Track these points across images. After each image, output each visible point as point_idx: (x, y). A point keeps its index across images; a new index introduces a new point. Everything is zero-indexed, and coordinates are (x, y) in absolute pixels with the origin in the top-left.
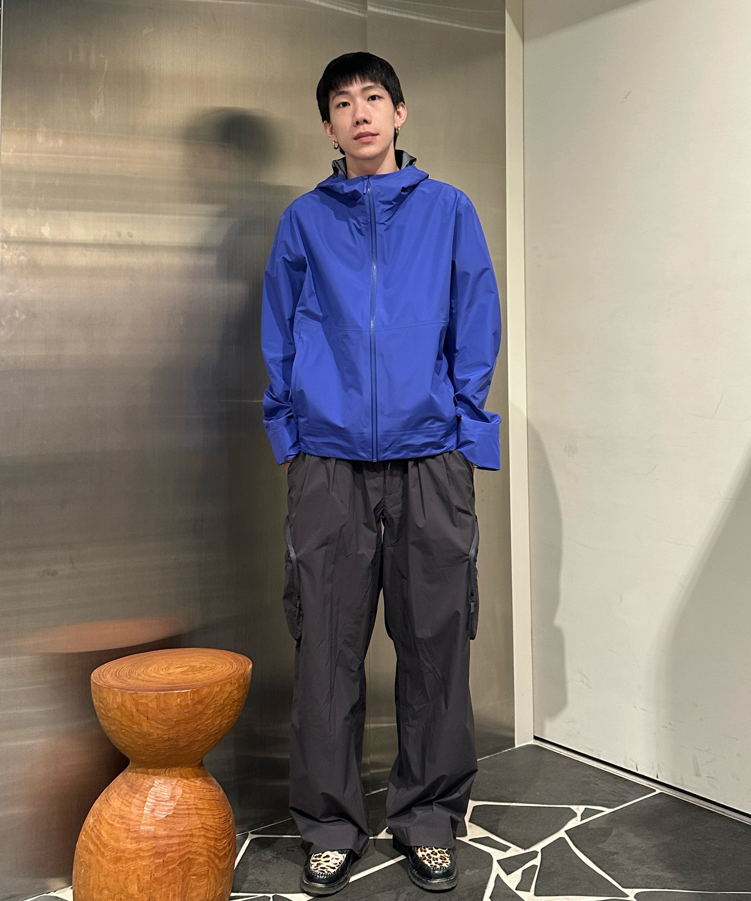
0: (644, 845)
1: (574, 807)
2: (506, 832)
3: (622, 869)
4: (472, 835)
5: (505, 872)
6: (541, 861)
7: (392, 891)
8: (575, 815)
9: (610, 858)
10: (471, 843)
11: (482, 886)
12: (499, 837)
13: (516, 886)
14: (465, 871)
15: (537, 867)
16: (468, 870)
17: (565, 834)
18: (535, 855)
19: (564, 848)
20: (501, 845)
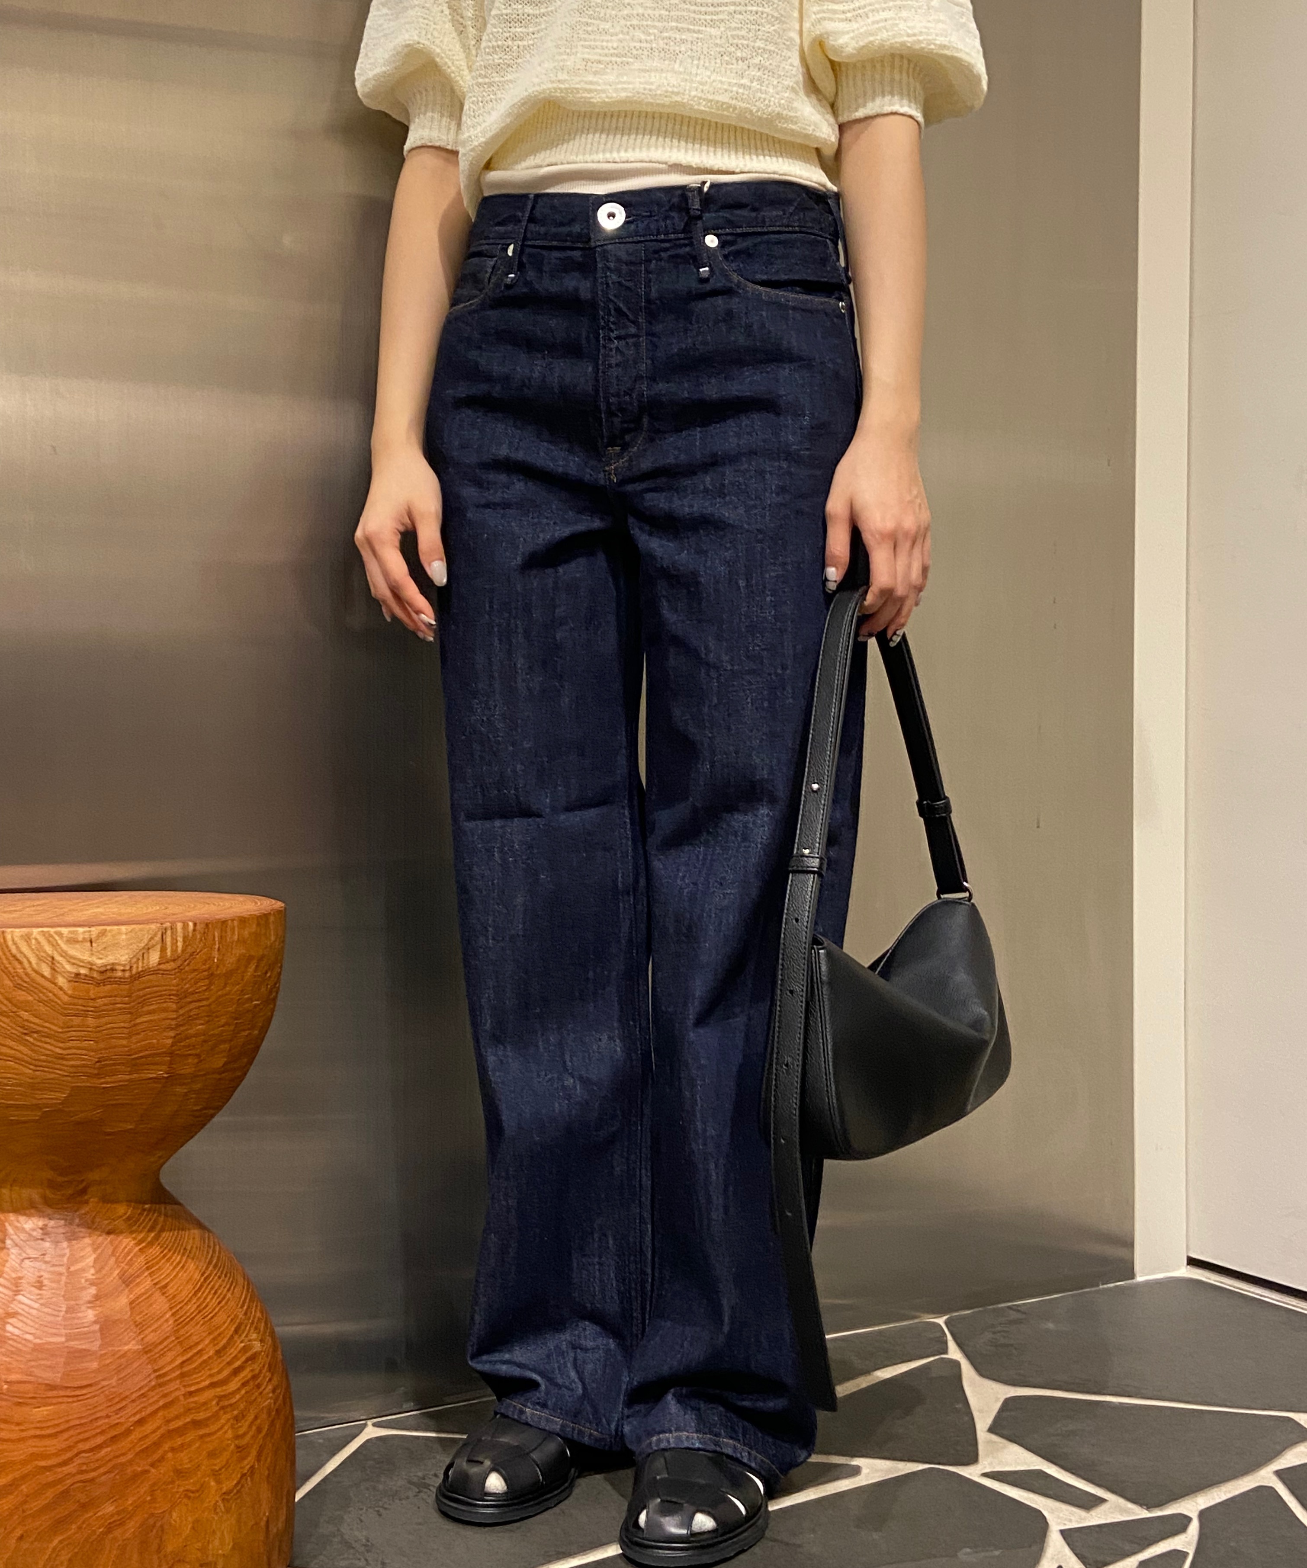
1: (1300, 1417)
2: (1094, 1463)
4: (991, 1464)
5: (1085, 1564)
6: (1199, 1543)
10: (988, 1483)
12: (1072, 1473)
14: (958, 1550)
15: (1186, 1558)
16: (966, 1550)
17: (1275, 1478)
18: (1181, 1526)
19: (1272, 1514)
20: (1078, 1492)
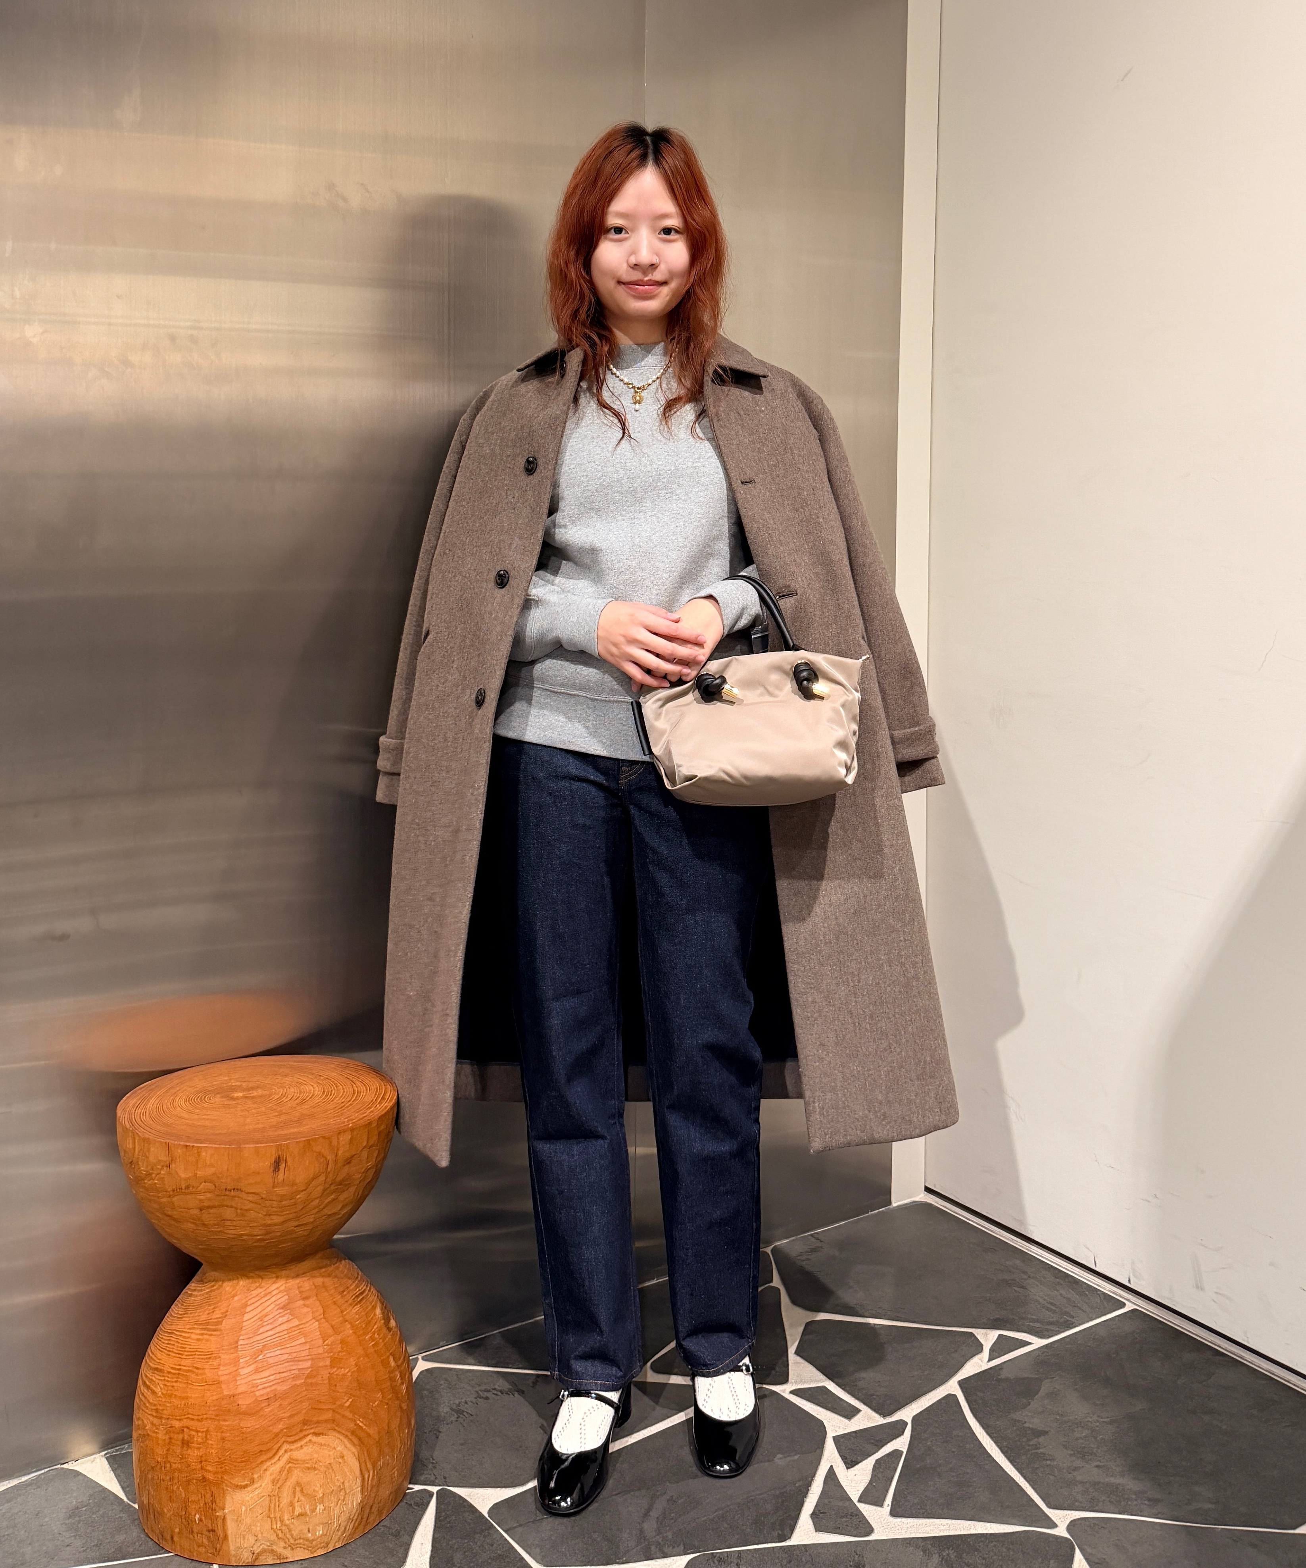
0: (1095, 1418)
2: (857, 1379)
3: (1050, 1465)
4: (796, 1383)
5: (845, 1463)
6: (911, 1442)
7: (644, 1491)
8: (979, 1348)
9: (1031, 1443)
11: (800, 1490)
12: (843, 1389)
13: (860, 1492)
14: (775, 1456)
15: (901, 1456)
16: (780, 1456)
17: (958, 1387)
18: (901, 1430)
19: (953, 1418)
20: (845, 1404)
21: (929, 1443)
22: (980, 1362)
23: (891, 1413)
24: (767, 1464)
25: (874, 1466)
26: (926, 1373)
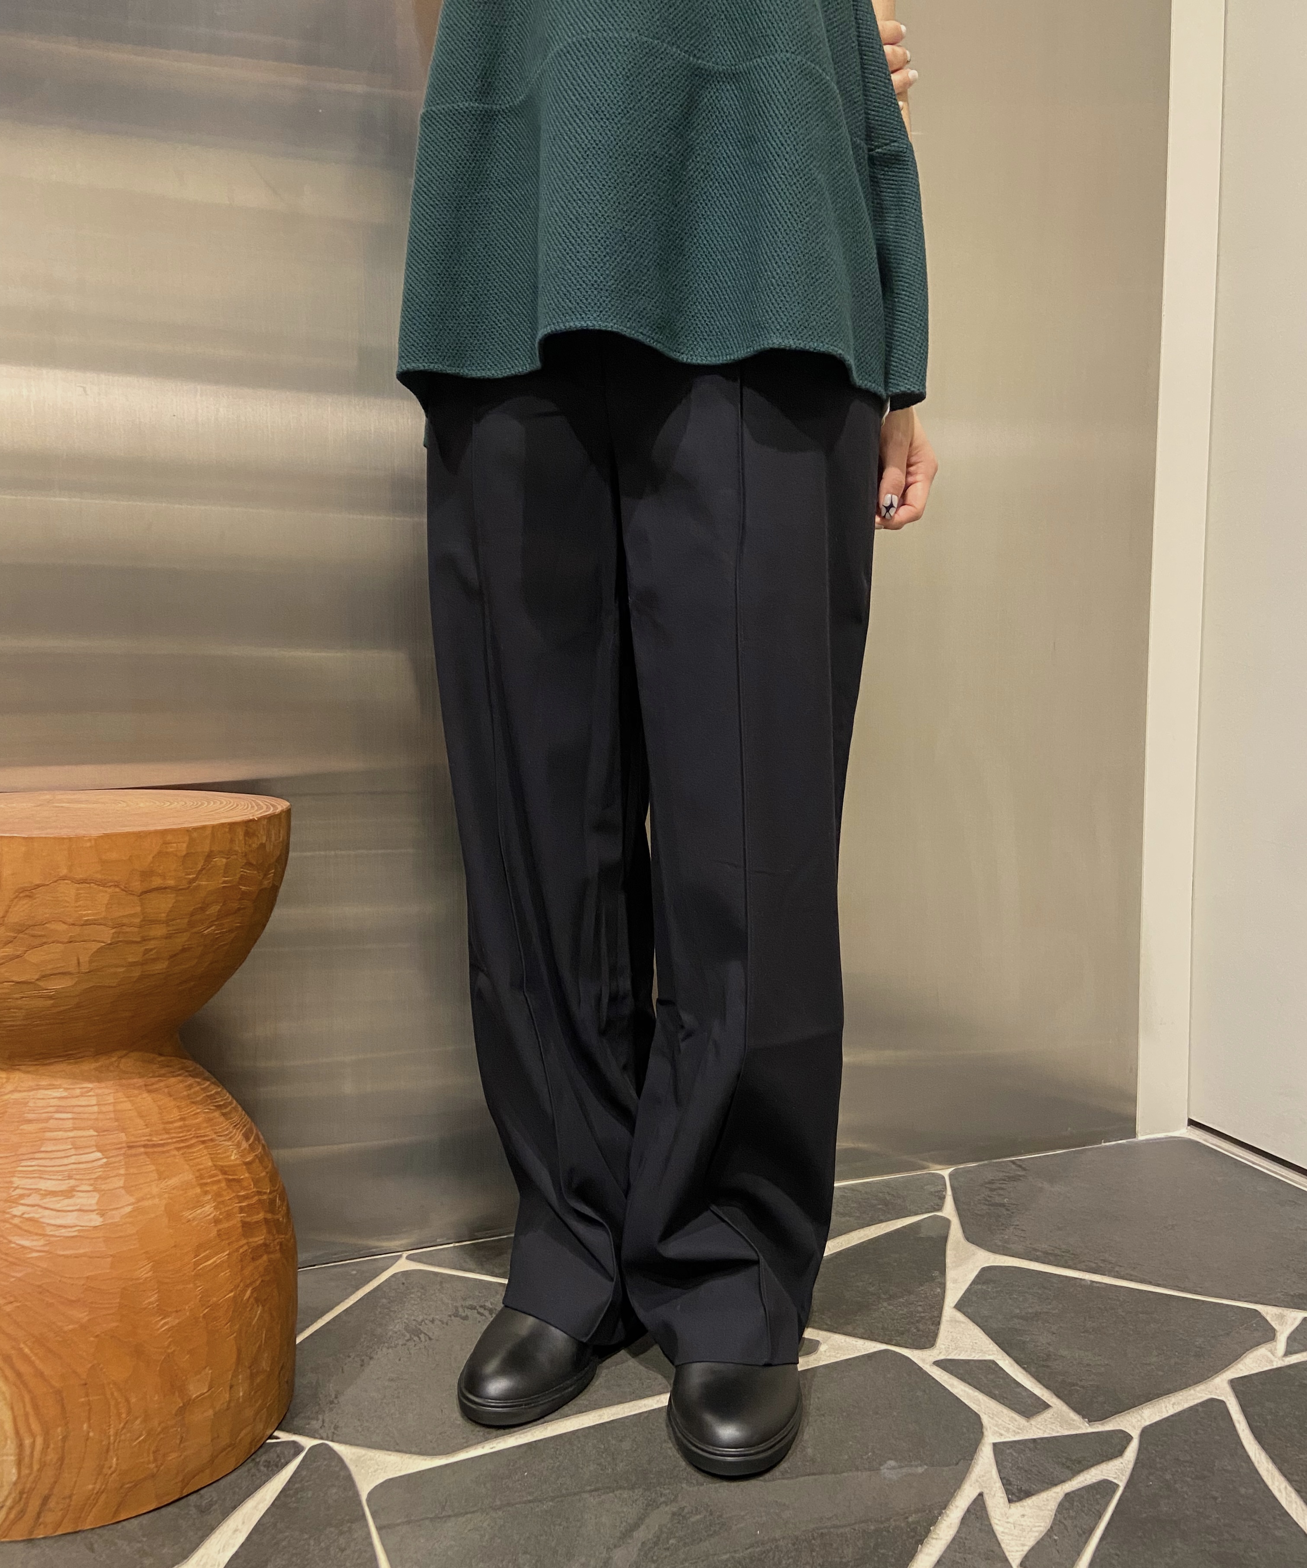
1: (1269, 1312)
2: (1049, 1356)
4: (947, 1349)
5: (1008, 1492)
6: (1134, 1469)
7: (638, 1492)
8: (1268, 1334)
10: (938, 1374)
11: (914, 1530)
12: (1024, 1368)
13: (1026, 1549)
14: (881, 1465)
15: (1114, 1492)
16: (892, 1463)
17: (1228, 1389)
18: (1119, 1447)
19: (1217, 1438)
20: (1024, 1394)
21: (1168, 1477)
22: (1269, 1354)
23: (1103, 1417)
24: (866, 1474)
25: (1061, 1505)
26: (1172, 1361)
